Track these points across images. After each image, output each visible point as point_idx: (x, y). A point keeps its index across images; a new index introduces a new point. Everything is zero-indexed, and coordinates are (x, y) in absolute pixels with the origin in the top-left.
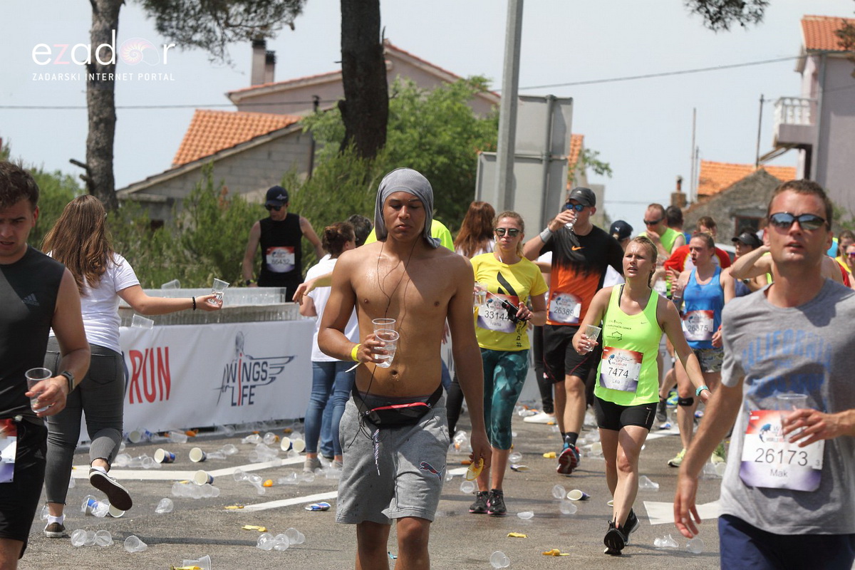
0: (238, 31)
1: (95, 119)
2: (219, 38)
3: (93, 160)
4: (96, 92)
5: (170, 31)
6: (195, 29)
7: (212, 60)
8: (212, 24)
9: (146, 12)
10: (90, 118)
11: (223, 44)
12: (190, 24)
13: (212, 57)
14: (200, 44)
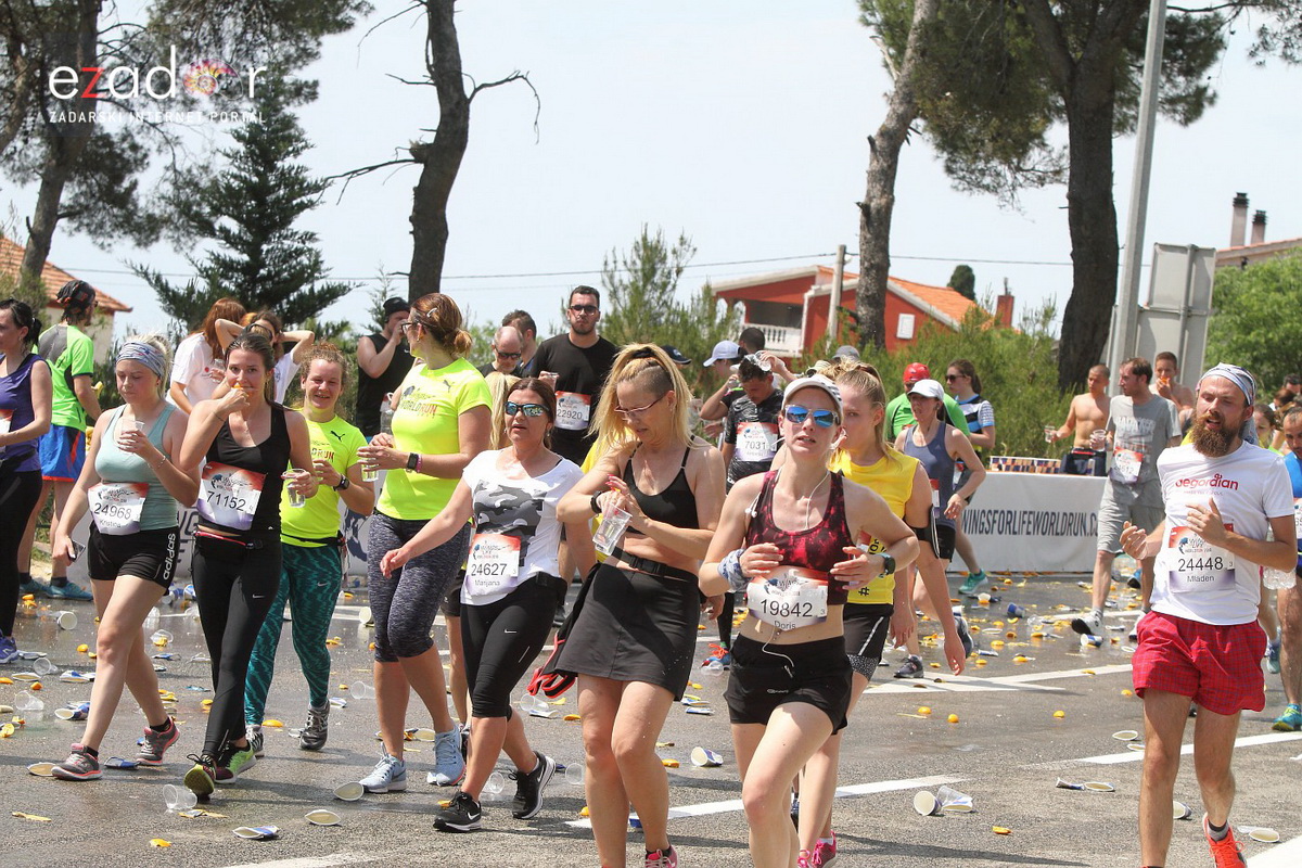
0: (1029, 175)
1: (866, 264)
2: (1010, 183)
3: (862, 309)
4: (869, 236)
5: (961, 174)
6: (983, 173)
7: (1001, 207)
8: (1003, 169)
9: (935, 152)
10: (862, 263)
11: (1014, 189)
12: (980, 167)
13: (1002, 204)
14: (987, 188)
